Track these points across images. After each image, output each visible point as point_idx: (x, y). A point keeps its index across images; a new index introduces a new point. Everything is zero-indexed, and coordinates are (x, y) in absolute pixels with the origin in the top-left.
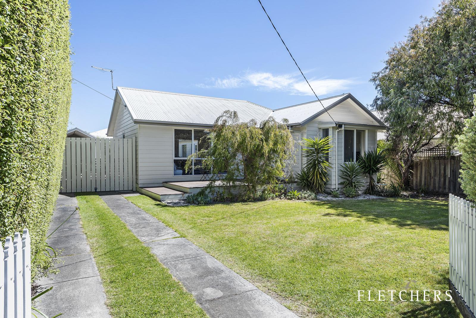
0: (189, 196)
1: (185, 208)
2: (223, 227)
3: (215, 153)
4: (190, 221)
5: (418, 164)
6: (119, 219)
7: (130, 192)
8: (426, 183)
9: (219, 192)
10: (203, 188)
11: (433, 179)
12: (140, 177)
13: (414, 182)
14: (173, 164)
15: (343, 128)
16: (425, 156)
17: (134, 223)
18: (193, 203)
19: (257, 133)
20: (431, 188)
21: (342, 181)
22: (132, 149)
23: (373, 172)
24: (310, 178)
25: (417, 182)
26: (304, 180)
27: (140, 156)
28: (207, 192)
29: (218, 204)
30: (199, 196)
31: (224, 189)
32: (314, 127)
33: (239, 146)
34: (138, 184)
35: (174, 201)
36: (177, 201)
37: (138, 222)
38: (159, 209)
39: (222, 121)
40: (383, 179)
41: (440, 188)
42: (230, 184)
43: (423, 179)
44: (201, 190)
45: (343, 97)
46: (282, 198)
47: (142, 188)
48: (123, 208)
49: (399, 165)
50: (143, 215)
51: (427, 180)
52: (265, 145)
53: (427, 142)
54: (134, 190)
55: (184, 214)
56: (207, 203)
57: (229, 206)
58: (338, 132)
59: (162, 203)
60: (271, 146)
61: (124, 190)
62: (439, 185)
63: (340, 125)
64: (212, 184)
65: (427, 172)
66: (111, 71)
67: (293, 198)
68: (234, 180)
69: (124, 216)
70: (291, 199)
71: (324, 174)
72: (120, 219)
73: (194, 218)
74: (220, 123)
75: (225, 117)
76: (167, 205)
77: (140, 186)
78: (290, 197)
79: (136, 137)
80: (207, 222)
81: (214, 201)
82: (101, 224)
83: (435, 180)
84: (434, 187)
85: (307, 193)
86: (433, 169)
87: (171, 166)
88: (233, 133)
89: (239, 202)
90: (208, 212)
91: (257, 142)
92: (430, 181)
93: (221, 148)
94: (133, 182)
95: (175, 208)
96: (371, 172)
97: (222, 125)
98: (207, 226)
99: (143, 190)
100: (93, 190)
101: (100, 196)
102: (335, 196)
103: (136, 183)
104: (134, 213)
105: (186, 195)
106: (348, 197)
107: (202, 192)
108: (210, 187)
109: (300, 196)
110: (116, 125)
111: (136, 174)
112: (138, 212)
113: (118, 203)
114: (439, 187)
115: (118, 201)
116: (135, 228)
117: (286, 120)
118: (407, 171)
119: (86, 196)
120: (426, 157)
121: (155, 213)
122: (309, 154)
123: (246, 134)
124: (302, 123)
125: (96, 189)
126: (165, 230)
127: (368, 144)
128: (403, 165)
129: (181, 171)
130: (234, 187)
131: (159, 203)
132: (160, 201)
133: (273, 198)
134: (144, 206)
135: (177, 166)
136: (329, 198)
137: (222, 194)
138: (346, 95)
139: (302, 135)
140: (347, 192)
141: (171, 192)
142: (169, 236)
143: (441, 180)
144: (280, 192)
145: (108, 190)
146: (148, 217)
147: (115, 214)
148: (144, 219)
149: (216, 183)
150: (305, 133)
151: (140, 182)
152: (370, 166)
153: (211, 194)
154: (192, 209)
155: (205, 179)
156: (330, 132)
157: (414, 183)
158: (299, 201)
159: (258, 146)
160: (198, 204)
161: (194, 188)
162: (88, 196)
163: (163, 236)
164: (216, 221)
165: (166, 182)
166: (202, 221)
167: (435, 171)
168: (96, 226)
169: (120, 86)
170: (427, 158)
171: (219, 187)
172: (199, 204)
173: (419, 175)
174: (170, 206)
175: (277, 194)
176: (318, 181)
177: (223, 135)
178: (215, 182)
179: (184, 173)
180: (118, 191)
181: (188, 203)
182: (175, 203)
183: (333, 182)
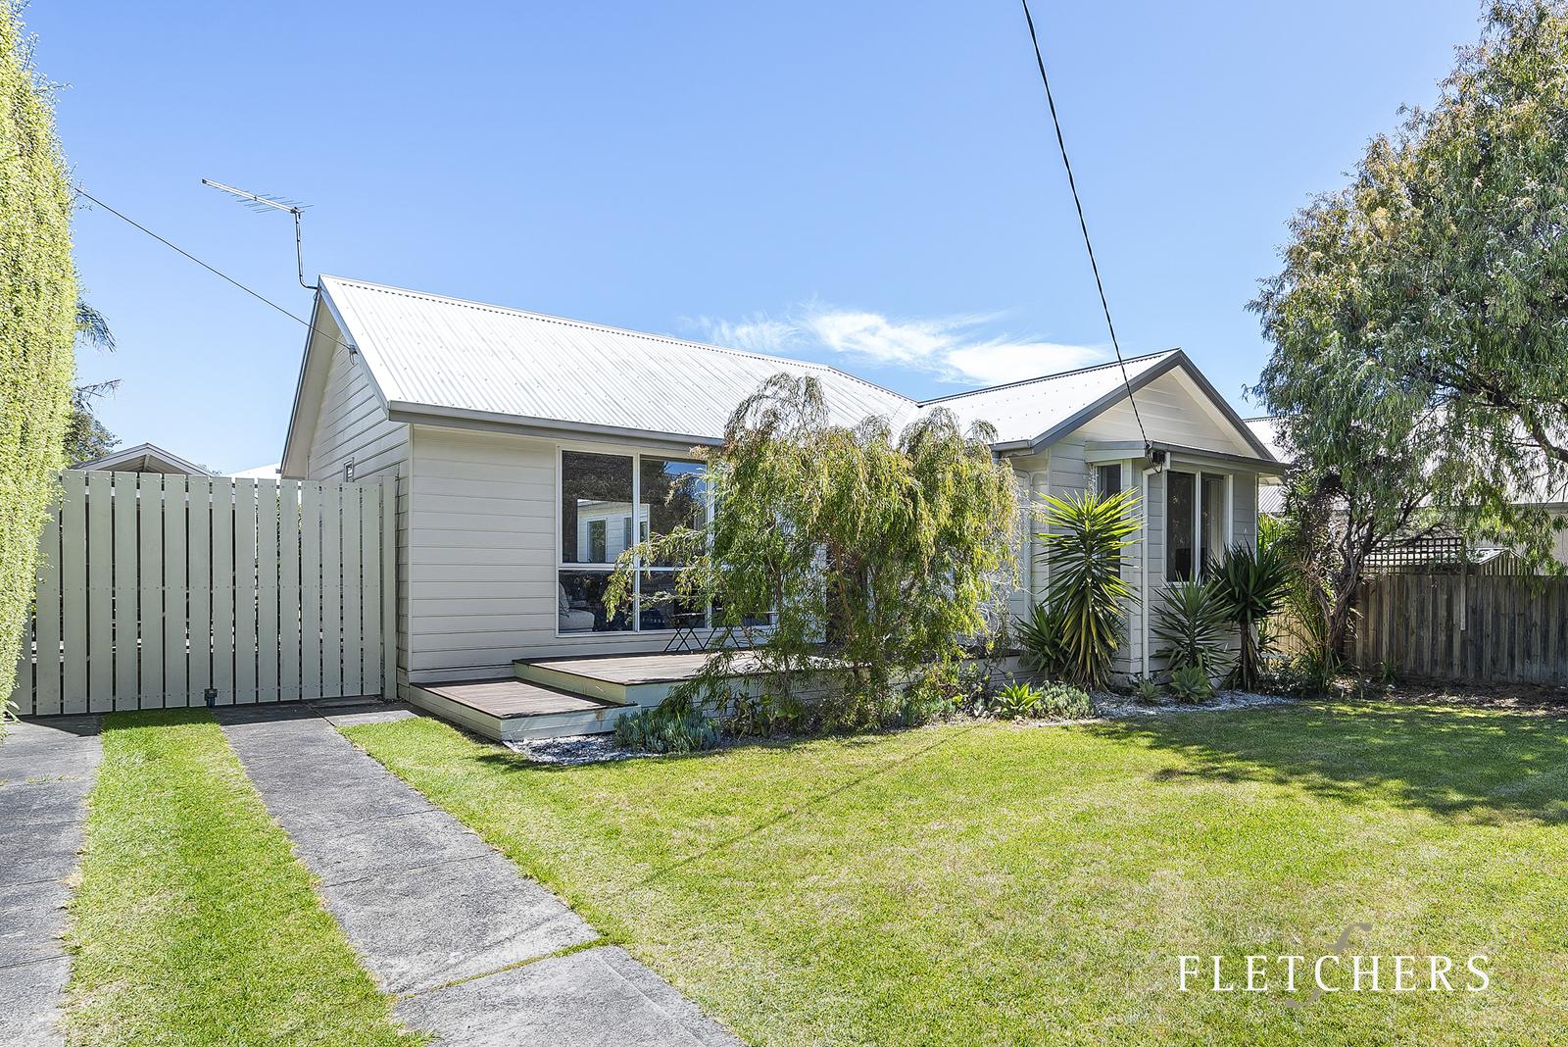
0: (623, 718)
1: (610, 775)
2: (793, 868)
3: (730, 540)
4: (637, 838)
5: (1371, 590)
6: (287, 848)
7: (370, 705)
8: (1395, 648)
9: (746, 697)
10: (682, 684)
11: (1414, 637)
12: (413, 643)
13: (1359, 646)
14: (555, 589)
15: (1167, 466)
16: (1391, 563)
17: (361, 866)
18: (644, 745)
19: (894, 468)
20: (1410, 664)
21: (1161, 645)
22: (381, 528)
23: (1254, 616)
24: (1065, 640)
25: (1365, 645)
26: (1043, 644)
27: (413, 555)
28: (697, 700)
29: (743, 746)
30: (668, 715)
31: (769, 684)
32: (1072, 459)
33: (826, 517)
34: (406, 669)
35: (562, 741)
36: (576, 739)
37: (385, 862)
38: (494, 779)
39: (759, 415)
40: (1272, 639)
41: (1436, 664)
42: (787, 666)
43: (1385, 638)
44: (673, 694)
45: (1158, 360)
46: (977, 714)
47: (421, 686)
48: (320, 783)
49: (1318, 592)
50: (415, 820)
51: (1398, 641)
52: (925, 516)
53: (1401, 518)
54: (390, 694)
55: (609, 801)
56: (704, 748)
57: (793, 757)
58: (1150, 477)
59: (505, 751)
60: (943, 520)
61: (342, 698)
62: (1432, 656)
63: (1157, 455)
64: (720, 668)
65: (1396, 615)
66: (293, 212)
67: (1018, 712)
68: (805, 651)
69: (316, 829)
70: (1009, 716)
71: (1110, 625)
72: (294, 850)
73: (654, 822)
74: (752, 422)
75: (770, 401)
76: (531, 758)
77: (413, 677)
78: (1006, 709)
79: (398, 479)
80: (714, 840)
81: (727, 732)
82: (181, 884)
83: (1419, 639)
84: (1419, 661)
85: (1061, 694)
86: (1414, 604)
87: (549, 596)
88: (804, 463)
89: (825, 737)
90: (714, 786)
91: (895, 500)
92: (1407, 643)
93: (756, 523)
94: (383, 660)
95: (569, 773)
96: (1249, 614)
97: (763, 433)
98: (723, 864)
99: (428, 697)
100: (198, 701)
101: (223, 728)
102: (1147, 702)
103: (398, 666)
104: (373, 808)
105: (612, 714)
106: (1187, 700)
107: (679, 701)
108: (710, 678)
109: (1038, 705)
110: (317, 435)
111: (397, 631)
112: (394, 800)
113: (303, 761)
114: (1434, 662)
115: (305, 750)
116: (364, 900)
117: (985, 427)
118: (1343, 611)
119: (151, 730)
120: (1394, 567)
121: (473, 804)
122: (1060, 551)
123: (852, 467)
124: (1037, 442)
125: (210, 695)
126: (518, 906)
127: (1234, 521)
128: (1331, 593)
129: (589, 617)
130: (806, 674)
131: (493, 750)
132: (499, 743)
133: (945, 716)
134: (425, 768)
135: (571, 597)
136: (1129, 708)
137: (759, 705)
138: (1169, 354)
139: (1033, 485)
140: (1183, 685)
141: (549, 704)
142: (540, 943)
143: (1440, 639)
144: (970, 689)
145: (268, 695)
146: (439, 826)
147: (275, 822)
148: (416, 842)
149: (733, 664)
150: (1044, 477)
151: (413, 661)
152: (1245, 595)
153: (713, 705)
154: (644, 774)
155: (684, 648)
156: (1126, 476)
157: (1357, 650)
158: (1038, 722)
159: (899, 515)
160: (665, 750)
161: (647, 682)
162: (164, 728)
163: (507, 944)
164: (756, 835)
165: (527, 662)
166: (692, 836)
167: (1421, 610)
168: (154, 898)
169: (336, 274)
170: (1397, 570)
171: (747, 677)
172: (667, 750)
173: (1371, 626)
174: (545, 763)
175: (959, 698)
176: (1093, 648)
177: (764, 471)
178: (729, 657)
179: (601, 625)
180: (319, 699)
181: (623, 746)
182: (568, 751)
183: (1135, 652)
